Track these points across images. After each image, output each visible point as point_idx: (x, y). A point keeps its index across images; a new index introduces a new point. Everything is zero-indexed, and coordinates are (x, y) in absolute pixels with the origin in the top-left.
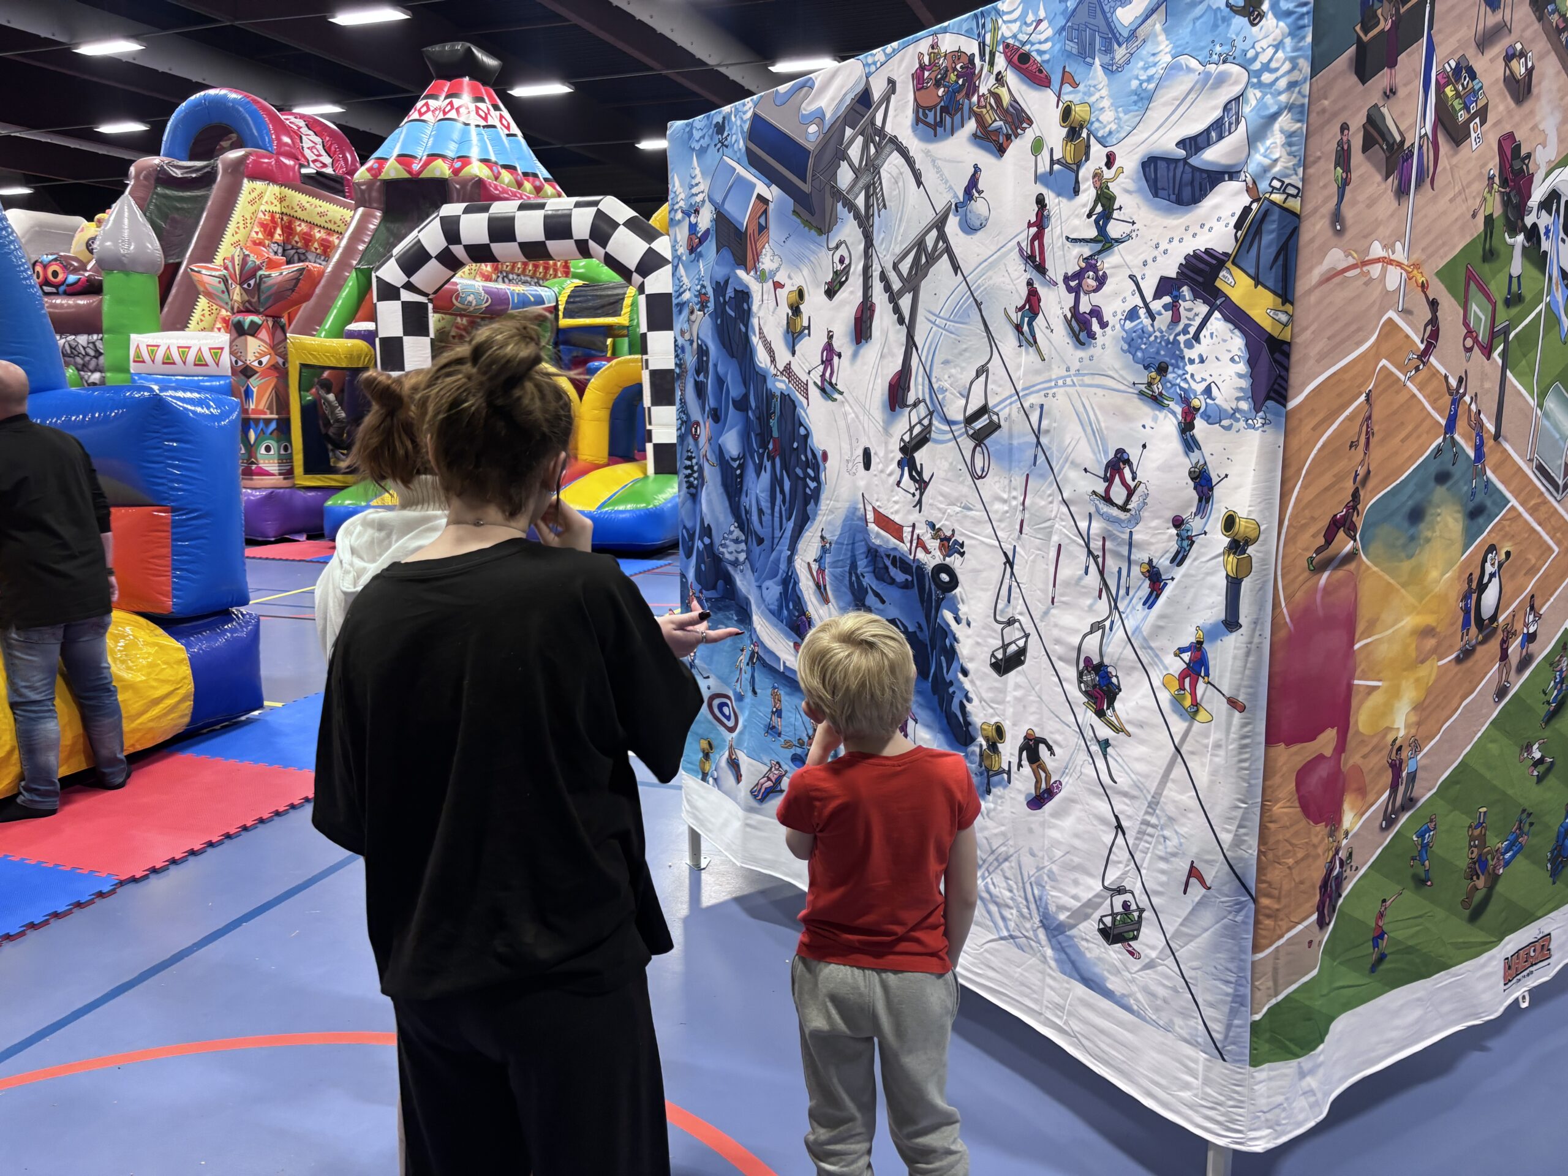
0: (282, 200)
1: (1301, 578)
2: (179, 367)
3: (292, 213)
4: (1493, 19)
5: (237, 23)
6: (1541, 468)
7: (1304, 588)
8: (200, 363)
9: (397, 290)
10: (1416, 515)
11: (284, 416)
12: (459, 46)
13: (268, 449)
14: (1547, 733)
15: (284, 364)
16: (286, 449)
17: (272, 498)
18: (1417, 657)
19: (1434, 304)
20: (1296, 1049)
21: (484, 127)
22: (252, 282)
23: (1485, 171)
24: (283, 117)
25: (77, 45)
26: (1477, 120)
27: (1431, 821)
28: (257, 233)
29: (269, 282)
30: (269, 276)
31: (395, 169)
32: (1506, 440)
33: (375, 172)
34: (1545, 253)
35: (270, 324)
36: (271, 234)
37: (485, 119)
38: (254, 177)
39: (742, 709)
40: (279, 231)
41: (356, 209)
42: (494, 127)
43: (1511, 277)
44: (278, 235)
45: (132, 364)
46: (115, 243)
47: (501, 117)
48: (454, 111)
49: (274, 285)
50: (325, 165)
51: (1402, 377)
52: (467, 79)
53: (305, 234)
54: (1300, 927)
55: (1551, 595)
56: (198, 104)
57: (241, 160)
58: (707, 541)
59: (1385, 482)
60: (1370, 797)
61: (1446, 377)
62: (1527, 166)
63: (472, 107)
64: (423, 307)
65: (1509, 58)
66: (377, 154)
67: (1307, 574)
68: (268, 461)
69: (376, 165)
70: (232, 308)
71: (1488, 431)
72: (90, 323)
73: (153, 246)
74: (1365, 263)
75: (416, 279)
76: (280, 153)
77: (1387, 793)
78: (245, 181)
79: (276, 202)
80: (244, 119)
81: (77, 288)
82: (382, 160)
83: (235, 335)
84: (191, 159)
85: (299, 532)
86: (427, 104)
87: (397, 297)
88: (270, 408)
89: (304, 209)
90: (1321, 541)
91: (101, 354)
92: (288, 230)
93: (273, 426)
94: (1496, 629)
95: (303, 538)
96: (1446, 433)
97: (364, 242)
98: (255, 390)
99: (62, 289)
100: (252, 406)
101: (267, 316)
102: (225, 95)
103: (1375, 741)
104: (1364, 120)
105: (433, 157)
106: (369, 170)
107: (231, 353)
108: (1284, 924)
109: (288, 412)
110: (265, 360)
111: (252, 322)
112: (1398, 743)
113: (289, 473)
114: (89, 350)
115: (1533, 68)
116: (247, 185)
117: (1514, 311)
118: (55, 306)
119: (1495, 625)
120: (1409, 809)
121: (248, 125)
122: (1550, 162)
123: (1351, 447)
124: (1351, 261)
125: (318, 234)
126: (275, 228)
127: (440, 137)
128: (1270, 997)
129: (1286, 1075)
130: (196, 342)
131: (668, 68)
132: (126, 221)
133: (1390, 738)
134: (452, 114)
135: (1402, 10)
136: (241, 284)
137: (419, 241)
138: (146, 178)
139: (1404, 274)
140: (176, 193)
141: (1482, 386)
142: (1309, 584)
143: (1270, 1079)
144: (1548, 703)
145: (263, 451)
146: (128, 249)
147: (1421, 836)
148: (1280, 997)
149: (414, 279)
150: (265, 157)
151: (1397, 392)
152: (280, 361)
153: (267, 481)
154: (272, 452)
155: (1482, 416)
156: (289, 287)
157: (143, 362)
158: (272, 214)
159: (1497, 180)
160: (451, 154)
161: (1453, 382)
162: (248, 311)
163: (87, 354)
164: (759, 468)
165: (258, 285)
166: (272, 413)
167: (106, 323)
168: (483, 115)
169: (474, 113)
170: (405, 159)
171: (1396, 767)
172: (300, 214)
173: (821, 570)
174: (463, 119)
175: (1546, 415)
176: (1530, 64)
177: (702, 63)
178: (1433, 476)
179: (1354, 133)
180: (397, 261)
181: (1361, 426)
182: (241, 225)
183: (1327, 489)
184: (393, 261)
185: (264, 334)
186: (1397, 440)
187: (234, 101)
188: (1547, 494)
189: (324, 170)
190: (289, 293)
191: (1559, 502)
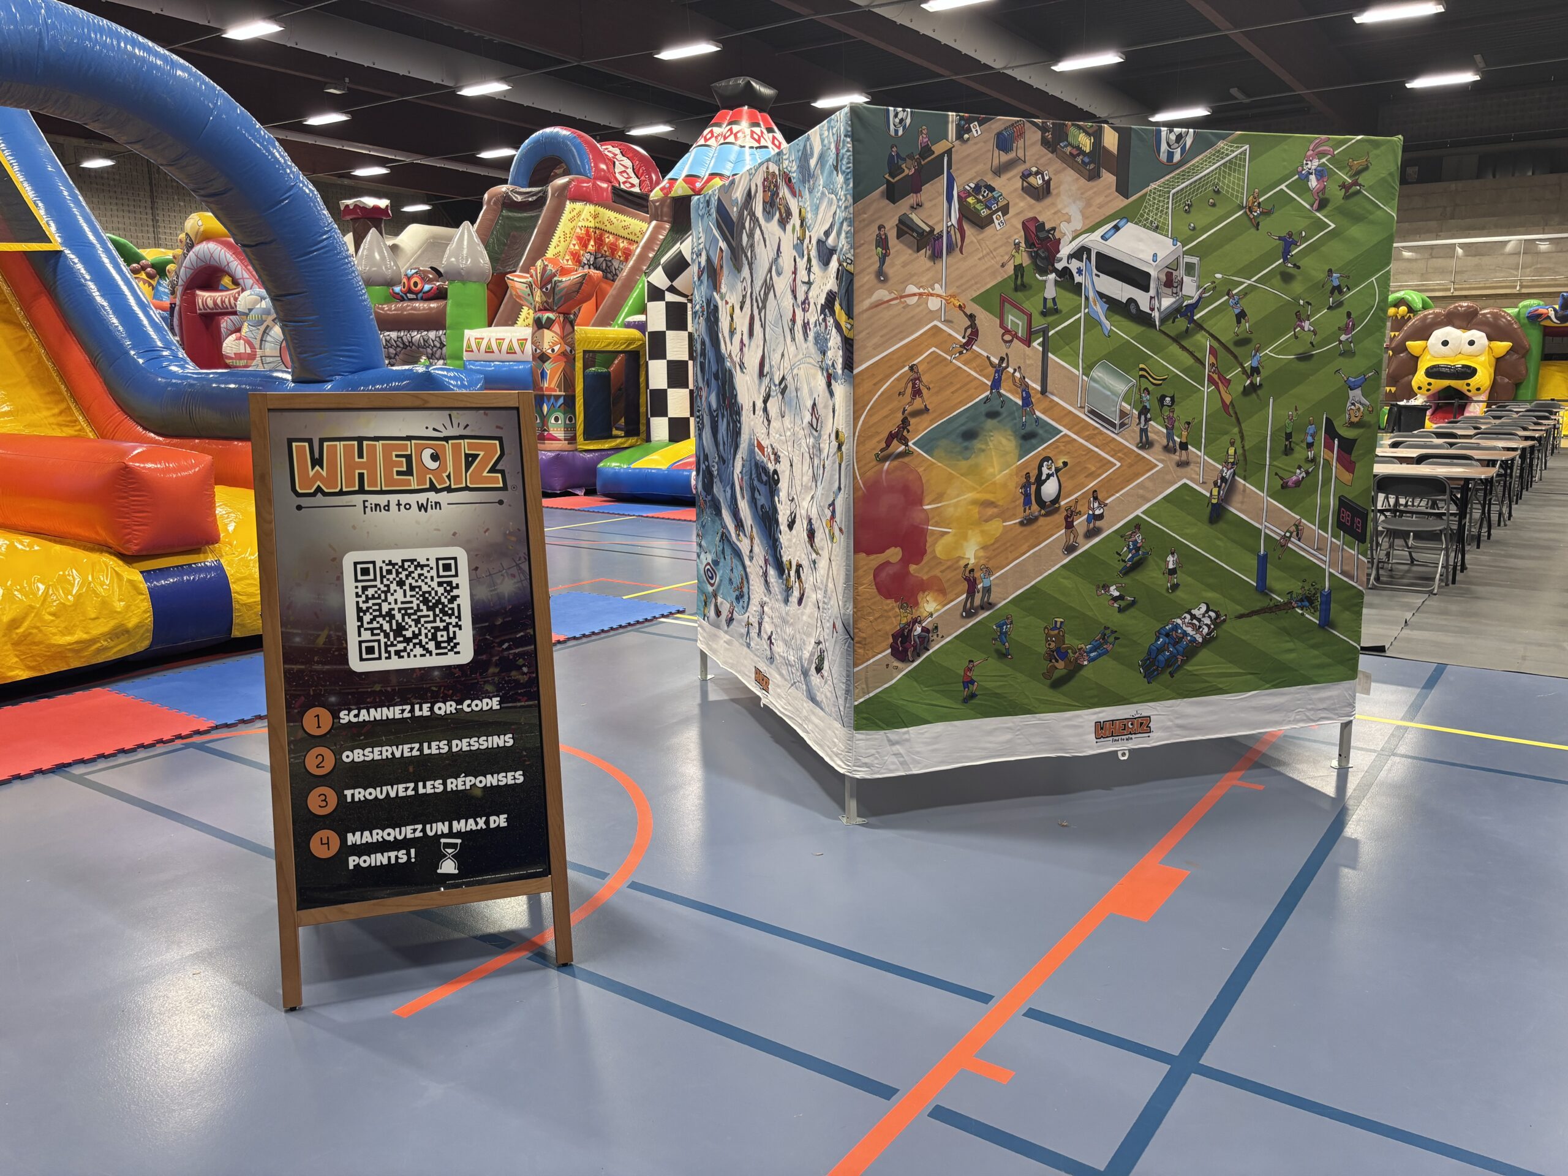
0: (596, 216)
1: (871, 464)
2: (496, 355)
3: (603, 227)
4: (1005, 157)
5: (583, 63)
6: (1093, 413)
7: (874, 470)
8: (511, 351)
9: (662, 292)
10: (970, 435)
11: (570, 393)
12: (741, 81)
13: (557, 419)
14: (1126, 580)
15: (571, 351)
16: (570, 419)
17: (558, 459)
18: (980, 518)
19: (972, 317)
20: (884, 726)
21: (757, 148)
22: (549, 287)
23: (1011, 241)
24: (602, 148)
25: (461, 88)
26: (1000, 213)
27: (1008, 619)
28: (574, 245)
29: (562, 285)
30: (561, 281)
31: (682, 188)
32: (1052, 394)
33: (666, 191)
34: (1080, 284)
35: (562, 319)
36: (585, 246)
37: (758, 141)
38: (575, 199)
39: (718, 570)
40: (592, 243)
41: (649, 223)
42: (766, 147)
43: (1045, 299)
44: (591, 246)
45: (465, 353)
46: (457, 260)
47: (774, 138)
48: (733, 136)
49: (564, 288)
50: (633, 185)
51: (949, 358)
52: (746, 107)
53: (612, 244)
54: (880, 656)
55: (1117, 492)
56: (537, 142)
57: (565, 186)
58: (706, 463)
59: (941, 416)
60: (950, 596)
61: (988, 358)
62: (1053, 235)
63: (748, 131)
64: (683, 306)
65: (1025, 176)
66: (670, 176)
67: (875, 462)
68: (557, 429)
69: (668, 185)
70: (535, 308)
71: (1034, 389)
72: (436, 322)
73: (484, 260)
74: (902, 297)
75: (677, 283)
76: (596, 178)
77: (964, 596)
78: (568, 202)
79: (591, 219)
80: (571, 150)
81: (431, 295)
82: (673, 181)
83: (536, 328)
84: (530, 186)
85: (579, 487)
86: (711, 132)
87: (662, 298)
88: (559, 386)
89: (611, 223)
90: (883, 445)
91: (444, 346)
92: (600, 241)
93: (561, 401)
94: (1058, 508)
95: (581, 492)
96: (992, 389)
97: (654, 250)
98: (548, 372)
99: (420, 295)
100: (546, 385)
101: (559, 313)
102: (558, 132)
103: (949, 563)
104: (897, 222)
105: (713, 175)
106: (662, 189)
107: (532, 343)
108: (870, 653)
109: (574, 390)
110: (556, 348)
111: (548, 318)
112: (970, 567)
113: (572, 439)
114: (436, 343)
115: (1050, 179)
116: (569, 205)
117: (1050, 319)
118: (414, 309)
119: (1057, 505)
120: (988, 609)
121: (573, 156)
122: (1076, 231)
123: (899, 395)
124: (893, 296)
125: (622, 244)
126: (589, 240)
127: (721, 159)
128: (865, 694)
129: (876, 739)
130: (509, 334)
131: (957, 74)
132: (465, 243)
133: (962, 563)
134: (731, 139)
135: (923, 163)
136: (541, 289)
137: (680, 251)
138: (495, 203)
139: (944, 301)
140: (516, 215)
141: (1025, 362)
142: (876, 468)
143: (867, 740)
144: (1124, 561)
145: (553, 421)
146: (466, 263)
147: (1000, 626)
148: (871, 695)
149: (676, 284)
150: (584, 182)
151: (946, 366)
152: (568, 349)
153: (556, 445)
154: (560, 422)
155: (1026, 380)
156: (574, 289)
157: (472, 351)
158: (587, 228)
159: (1023, 245)
160: (727, 173)
161: (996, 361)
162: (546, 310)
163: (435, 346)
164: (723, 416)
165: (553, 289)
166: (560, 391)
167: (448, 322)
168: (756, 137)
169: (749, 137)
170: (691, 179)
171: (972, 584)
172: (609, 228)
173: (742, 478)
174: (739, 142)
175: (1095, 380)
176: (1047, 178)
177: (987, 67)
178: (984, 413)
179: (889, 230)
180: (663, 268)
181: (907, 384)
182: (562, 239)
183: (886, 417)
184: (660, 269)
185: (556, 328)
186: (948, 392)
187: (565, 137)
188: (1102, 429)
189: (633, 190)
190: (574, 294)
191: (1117, 434)
